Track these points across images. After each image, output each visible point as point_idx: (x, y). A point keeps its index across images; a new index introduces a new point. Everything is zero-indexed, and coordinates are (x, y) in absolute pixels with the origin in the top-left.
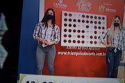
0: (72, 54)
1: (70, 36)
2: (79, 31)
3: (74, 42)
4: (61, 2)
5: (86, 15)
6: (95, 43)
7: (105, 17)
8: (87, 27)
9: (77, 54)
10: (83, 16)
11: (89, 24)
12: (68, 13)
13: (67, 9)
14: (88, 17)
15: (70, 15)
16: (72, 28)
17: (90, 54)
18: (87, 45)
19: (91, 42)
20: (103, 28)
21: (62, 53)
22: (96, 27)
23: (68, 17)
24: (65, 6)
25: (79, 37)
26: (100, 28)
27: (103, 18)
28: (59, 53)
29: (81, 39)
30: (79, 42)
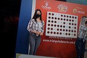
0: (53, 41)
1: (52, 29)
2: (58, 26)
3: (55, 33)
4: (47, 5)
5: (63, 15)
6: (69, 34)
7: (77, 17)
8: (64, 23)
9: (56, 42)
10: (62, 16)
11: (66, 21)
12: (51, 13)
14: (65, 16)
15: (53, 14)
16: (54, 24)
17: (65, 42)
19: (66, 34)
20: (75, 25)
21: (46, 41)
22: (70, 24)
23: (51, 16)
25: (58, 30)
26: (73, 24)
27: (76, 18)
28: (44, 40)
29: (59, 32)
30: (58, 33)
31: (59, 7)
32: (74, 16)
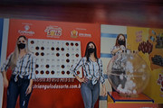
0: (40, 87)
3: (42, 72)
4: (27, 29)
6: (68, 73)
7: (79, 43)
8: (58, 55)
9: (46, 87)
11: (60, 52)
13: (34, 37)
17: (62, 87)
18: (58, 76)
19: (63, 73)
22: (68, 55)
24: (31, 33)
25: (47, 66)
27: (77, 45)
30: (48, 72)
31: (47, 30)
32: (74, 42)
